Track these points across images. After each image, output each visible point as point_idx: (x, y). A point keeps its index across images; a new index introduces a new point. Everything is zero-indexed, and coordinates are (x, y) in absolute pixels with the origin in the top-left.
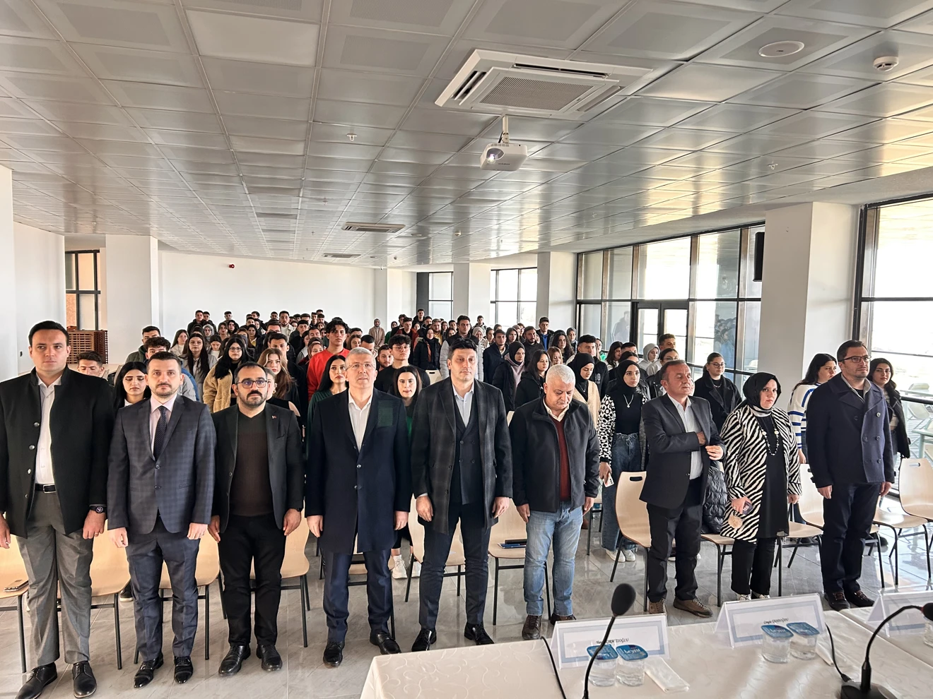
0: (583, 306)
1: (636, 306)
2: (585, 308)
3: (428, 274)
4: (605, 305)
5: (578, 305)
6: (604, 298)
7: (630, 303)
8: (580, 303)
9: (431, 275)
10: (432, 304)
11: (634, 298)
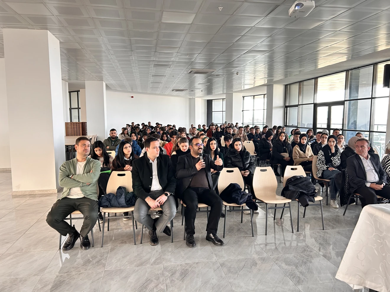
0: (288, 108)
1: (316, 106)
2: (289, 109)
3: (212, 100)
4: (300, 107)
5: (286, 108)
6: (299, 104)
7: (313, 105)
8: (286, 107)
9: (213, 100)
10: (214, 113)
11: (315, 102)
